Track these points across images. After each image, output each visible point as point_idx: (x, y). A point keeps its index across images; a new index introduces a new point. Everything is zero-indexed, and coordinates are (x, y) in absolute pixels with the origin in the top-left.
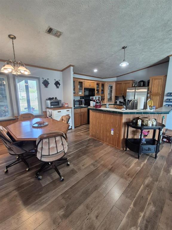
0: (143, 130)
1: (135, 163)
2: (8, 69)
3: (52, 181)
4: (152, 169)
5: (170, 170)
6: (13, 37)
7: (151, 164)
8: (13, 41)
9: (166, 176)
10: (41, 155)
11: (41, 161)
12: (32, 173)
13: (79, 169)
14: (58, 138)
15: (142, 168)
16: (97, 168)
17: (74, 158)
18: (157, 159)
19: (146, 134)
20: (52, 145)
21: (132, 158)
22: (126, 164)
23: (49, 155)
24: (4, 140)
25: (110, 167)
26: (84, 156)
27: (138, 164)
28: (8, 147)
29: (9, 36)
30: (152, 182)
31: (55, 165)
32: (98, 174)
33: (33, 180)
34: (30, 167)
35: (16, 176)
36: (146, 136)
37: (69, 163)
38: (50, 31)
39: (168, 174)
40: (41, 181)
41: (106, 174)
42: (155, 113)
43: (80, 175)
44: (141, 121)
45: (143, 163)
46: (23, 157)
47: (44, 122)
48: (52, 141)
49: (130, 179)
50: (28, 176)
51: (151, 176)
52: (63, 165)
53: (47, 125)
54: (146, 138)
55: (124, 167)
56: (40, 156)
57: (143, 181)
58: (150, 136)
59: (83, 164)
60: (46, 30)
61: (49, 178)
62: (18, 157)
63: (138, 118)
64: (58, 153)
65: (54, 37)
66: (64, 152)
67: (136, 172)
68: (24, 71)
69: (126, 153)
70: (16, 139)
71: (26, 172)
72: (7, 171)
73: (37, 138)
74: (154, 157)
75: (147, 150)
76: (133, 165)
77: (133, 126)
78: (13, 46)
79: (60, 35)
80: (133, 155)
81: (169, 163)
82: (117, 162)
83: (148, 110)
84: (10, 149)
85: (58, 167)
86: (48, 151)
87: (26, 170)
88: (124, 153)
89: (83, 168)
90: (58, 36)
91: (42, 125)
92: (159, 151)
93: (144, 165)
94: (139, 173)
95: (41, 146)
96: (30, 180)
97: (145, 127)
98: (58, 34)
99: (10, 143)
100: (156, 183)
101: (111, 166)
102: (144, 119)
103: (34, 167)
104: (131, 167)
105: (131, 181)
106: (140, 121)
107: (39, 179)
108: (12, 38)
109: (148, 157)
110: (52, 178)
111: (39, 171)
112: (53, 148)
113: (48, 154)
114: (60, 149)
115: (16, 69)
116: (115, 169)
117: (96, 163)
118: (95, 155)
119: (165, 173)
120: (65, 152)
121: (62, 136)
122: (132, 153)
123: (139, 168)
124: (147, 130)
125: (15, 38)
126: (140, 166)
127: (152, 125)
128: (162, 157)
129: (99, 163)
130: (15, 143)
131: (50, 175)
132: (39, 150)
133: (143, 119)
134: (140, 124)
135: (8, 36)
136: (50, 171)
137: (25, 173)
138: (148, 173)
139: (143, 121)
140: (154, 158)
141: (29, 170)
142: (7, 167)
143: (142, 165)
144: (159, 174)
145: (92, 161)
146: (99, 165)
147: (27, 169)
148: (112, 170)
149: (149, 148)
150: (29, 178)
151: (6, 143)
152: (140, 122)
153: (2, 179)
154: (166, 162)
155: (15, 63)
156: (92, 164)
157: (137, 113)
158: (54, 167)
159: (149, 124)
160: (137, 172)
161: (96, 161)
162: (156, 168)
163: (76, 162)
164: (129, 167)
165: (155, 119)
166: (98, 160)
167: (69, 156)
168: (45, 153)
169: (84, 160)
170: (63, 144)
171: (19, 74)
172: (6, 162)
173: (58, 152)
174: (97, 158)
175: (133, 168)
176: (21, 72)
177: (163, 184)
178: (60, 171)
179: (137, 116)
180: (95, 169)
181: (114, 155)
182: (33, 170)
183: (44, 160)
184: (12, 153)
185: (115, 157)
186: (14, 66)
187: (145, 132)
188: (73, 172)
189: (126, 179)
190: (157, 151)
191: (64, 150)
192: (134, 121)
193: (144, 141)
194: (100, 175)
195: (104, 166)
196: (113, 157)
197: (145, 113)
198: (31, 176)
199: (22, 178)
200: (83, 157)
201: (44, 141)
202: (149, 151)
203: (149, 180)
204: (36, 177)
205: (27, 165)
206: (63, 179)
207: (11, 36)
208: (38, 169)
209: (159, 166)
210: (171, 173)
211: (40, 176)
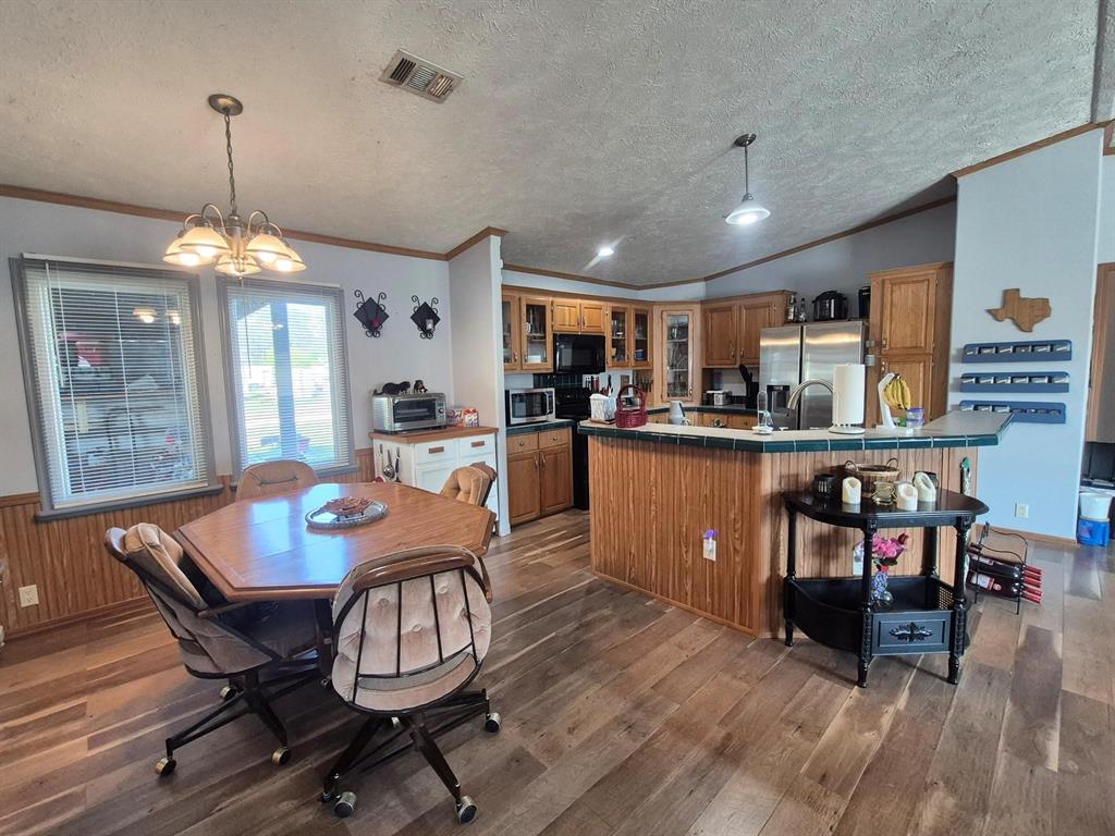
0: (875, 530)
1: (849, 712)
2: (198, 249)
3: (409, 820)
4: (945, 743)
5: (1045, 747)
6: (228, 102)
7: (932, 716)
8: (228, 124)
9: (1028, 778)
10: (358, 675)
11: (351, 706)
12: (301, 776)
13: (553, 750)
14: (446, 582)
15: (890, 737)
16: (646, 745)
17: (519, 687)
18: (963, 682)
19: (891, 554)
20: (417, 618)
21: (827, 684)
22: (802, 715)
23: (398, 675)
24: (165, 598)
25: (717, 733)
26: (571, 678)
27: (865, 716)
28: (180, 632)
29: (213, 101)
30: (955, 819)
31: (423, 730)
32: (659, 780)
33: (307, 816)
34: (293, 744)
35: (218, 792)
36: (893, 561)
37: (495, 717)
38: (402, 72)
39: (1039, 771)
40: (351, 824)
41: (698, 774)
42: (927, 445)
43: (561, 786)
44: (859, 484)
45: (891, 709)
46: (255, 689)
47: (365, 503)
48: (417, 596)
49: (837, 804)
50: (283, 795)
51: (946, 783)
52: (468, 727)
53: (382, 517)
54: (893, 571)
55: (792, 735)
56: (351, 677)
57: (911, 814)
58: (909, 565)
59: (569, 724)
60: (385, 71)
61: (392, 804)
62: (227, 690)
63: (841, 473)
64: (442, 661)
65: (417, 98)
66: (475, 657)
67: (862, 760)
68: (274, 256)
69: (790, 655)
70: (228, 592)
71: (270, 768)
72: (170, 769)
73: (336, 586)
74: (940, 674)
75: (901, 637)
76: (835, 724)
77: (819, 509)
78: (229, 145)
79: (449, 89)
80: (832, 665)
81: (1028, 708)
82: (751, 705)
83: (889, 428)
84: (191, 645)
85: (441, 742)
86: (395, 652)
87: (270, 761)
88: (782, 657)
89: (574, 742)
90: (439, 97)
91: (357, 518)
92: (966, 643)
93: (898, 719)
94: (878, 771)
95: (359, 627)
96: (291, 819)
97: (881, 515)
98: (437, 88)
99: (196, 611)
100: (983, 824)
101: (723, 733)
102: (873, 474)
103: (315, 740)
104: (830, 732)
105: (842, 812)
106: (853, 485)
107: (343, 812)
108: (226, 111)
109: (910, 677)
110: (409, 803)
111: (343, 764)
112: (420, 634)
113: (393, 671)
114: (456, 638)
115: (235, 249)
116: (744, 746)
117: (639, 714)
118: (633, 670)
119: (1023, 764)
120: (481, 657)
121: (464, 567)
122: (825, 655)
123: (871, 740)
124: (896, 533)
125: (238, 107)
126: (875, 727)
127: (921, 504)
128: (986, 673)
129: (654, 712)
130: (219, 610)
131: (396, 785)
132: (345, 646)
133: (865, 474)
134: (858, 501)
135: (204, 101)
136: (400, 765)
137: (265, 778)
138: (926, 764)
139: (868, 487)
140: (942, 678)
141: (285, 760)
142: (172, 744)
143: (886, 721)
144: (989, 772)
145: (619, 707)
146: (656, 725)
147: (277, 755)
148: (728, 753)
149: (913, 627)
150: (285, 806)
151: (175, 616)
152: (852, 493)
153: (144, 813)
154: (1015, 702)
155: (233, 223)
156: (619, 721)
157: (838, 445)
158: (420, 742)
159: (903, 500)
160: (869, 760)
161: (638, 705)
162: (965, 736)
163: (535, 711)
164: (819, 735)
165: (928, 474)
166: (649, 698)
167: (495, 678)
168: (378, 661)
169: (572, 697)
170: (468, 616)
171: (251, 270)
172: (165, 716)
173: (444, 656)
174: (644, 689)
175: (841, 734)
176: (258, 262)
177: (1020, 825)
178: (454, 761)
179: (834, 459)
180: (640, 751)
181: (730, 668)
182: (310, 758)
183: (370, 700)
184: (204, 666)
185: (735, 683)
186: (230, 232)
187: (884, 541)
188: (521, 767)
189: (811, 801)
190: (956, 640)
191: (472, 644)
192: (824, 488)
193: (880, 591)
194: (670, 779)
195: (683, 729)
196: (726, 678)
197: (873, 445)
198: (299, 792)
199: (249, 807)
200: (565, 681)
201: (376, 596)
202: (916, 643)
203: (942, 808)
204: (322, 799)
205: (279, 731)
206: (472, 810)
207: (222, 101)
208: (335, 753)
209: (978, 727)
210: (1053, 764)
211: (345, 794)
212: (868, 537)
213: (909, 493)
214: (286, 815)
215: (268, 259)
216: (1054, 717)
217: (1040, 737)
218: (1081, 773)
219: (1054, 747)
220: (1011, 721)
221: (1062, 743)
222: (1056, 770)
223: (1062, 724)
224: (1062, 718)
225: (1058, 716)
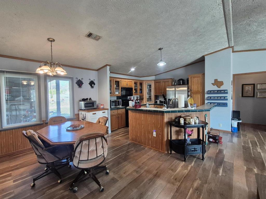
0: (186, 128)
1: (182, 167)
2: (44, 70)
3: (90, 192)
4: (200, 171)
5: (219, 171)
6: (52, 39)
7: (198, 166)
8: (51, 44)
9: (215, 177)
10: (79, 160)
11: (77, 168)
12: (65, 185)
13: (121, 177)
14: (98, 140)
15: (190, 171)
16: (140, 175)
17: (113, 165)
18: (205, 160)
19: (190, 134)
20: (92, 148)
21: (178, 161)
22: (173, 168)
23: (88, 160)
24: (36, 146)
25: (155, 172)
27: (185, 167)
28: (38, 153)
29: (48, 39)
30: (200, 185)
31: (92, 174)
32: (143, 181)
33: (67, 193)
34: (62, 179)
35: (46, 189)
36: (191, 135)
37: (108, 171)
38: (90, 35)
39: (218, 176)
40: (76, 194)
41: (151, 180)
42: (196, 111)
43: (121, 184)
44: (183, 119)
45: (190, 166)
46: (53, 167)
47: (79, 125)
48: (93, 142)
49: (178, 184)
50: (60, 189)
51: (199, 179)
52: (102, 174)
53: (83, 128)
54: (191, 137)
55: (170, 172)
56: (78, 161)
57: (192, 185)
58: (194, 136)
59: (124, 172)
60: (86, 35)
61: (85, 189)
62: (46, 168)
63: (180, 117)
64: (97, 157)
65: (93, 40)
66: (104, 157)
67: (184, 176)
68: (61, 71)
69: (171, 156)
70: (51, 143)
71: (57, 184)
72: (34, 185)
73: (75, 141)
74: (201, 158)
75: (193, 151)
76: (179, 169)
77: (176, 125)
78: (51, 48)
79: (100, 38)
80: (179, 158)
81: (217, 164)
82: (162, 166)
83: (189, 108)
84: (40, 156)
85: (97, 176)
86: (88, 155)
87: (58, 183)
88: (169, 157)
89: (125, 175)
90: (97, 40)
91: (78, 128)
93: (192, 167)
94: (186, 177)
95: (80, 150)
96: (63, 194)
97: (187, 125)
98: (97, 38)
99: (43, 148)
100: (206, 186)
101: (156, 172)
102: (186, 117)
103: (67, 178)
104: (178, 171)
105: (179, 185)
106: (182, 120)
107: (75, 192)
108: (51, 41)
109: (195, 159)
110: (90, 189)
111: (75, 181)
112: (93, 151)
113: (87, 159)
114: (100, 152)
115: (52, 70)
116: (160, 174)
117: (139, 169)
118: (138, 161)
119: (215, 175)
120: (105, 157)
121: (102, 136)
122: (179, 156)
123: (186, 171)
124: (191, 129)
125: (54, 40)
126: (187, 169)
127: (195, 123)
128: (210, 158)
129: (142, 169)
130: (48, 148)
131: (86, 186)
132: (77, 154)
133: (185, 117)
134: (183, 123)
136: (86, 182)
137: (57, 186)
138: (196, 175)
139: (185, 120)
140: (201, 159)
141: (61, 182)
142: (34, 180)
143: (189, 168)
144: (208, 176)
145: (135, 168)
146: (142, 171)
147: (59, 181)
148: (157, 176)
149: (195, 148)
150: (61, 191)
151: (37, 149)
152: (182, 121)
153: (29, 195)
154: (214, 163)
155: (52, 64)
156: (135, 171)
157: (179, 111)
158: (92, 176)
159: (192, 122)
160: (185, 176)
161: (139, 167)
162: (204, 170)
163: (117, 170)
164: (176, 171)
165: (197, 117)
166: (141, 166)
167: (108, 163)
168: (84, 157)
169: (125, 166)
170: (103, 147)
171: (55, 74)
172: (32, 174)
173: (98, 156)
174: (140, 164)
175: (180, 171)
176: (56, 73)
177: (213, 185)
178: (99, 180)
179: (179, 114)
180: (139, 176)
181: (158, 159)
182: (67, 182)
183: (82, 166)
184: (43, 161)
185: (159, 162)
186: (51, 66)
187: (189, 131)
188: (114, 181)
189: (173, 184)
190: (204, 151)
191: (103, 153)
192: (177, 120)
193: (188, 142)
194: (145, 181)
195: (148, 171)
196: (158, 161)
197: (186, 111)
198: (65, 188)
199: (53, 192)
200: (123, 164)
201: (84, 142)
202: (195, 152)
203: (198, 183)
204: (70, 189)
205: (59, 175)
206: (103, 189)
207: (50, 39)
208: (72, 180)
209: (207, 168)
210: (220, 174)
211: (75, 188)
212: (185, 130)
213: (193, 121)
214: (62, 193)
215: (59, 72)
216: (222, 165)
217: (218, 169)
218: (226, 176)
219: (221, 171)
220: (213, 166)
221: (223, 171)
222: (221, 175)
223: (223, 167)
224: (223, 166)
225: (223, 165)
